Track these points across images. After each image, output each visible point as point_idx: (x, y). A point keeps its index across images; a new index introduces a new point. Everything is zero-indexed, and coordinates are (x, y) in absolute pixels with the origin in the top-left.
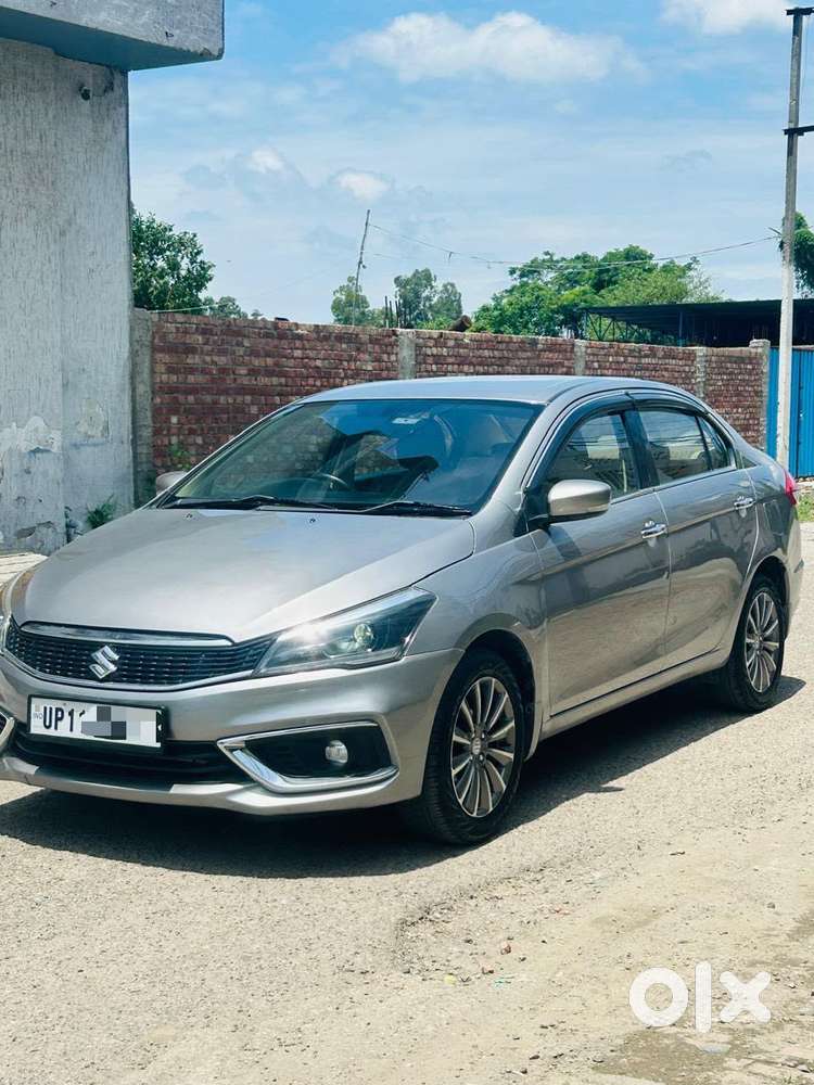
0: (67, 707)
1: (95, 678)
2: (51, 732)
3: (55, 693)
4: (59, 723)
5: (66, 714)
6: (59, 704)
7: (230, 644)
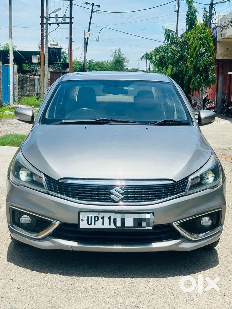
0: (101, 215)
1: (114, 201)
2: (92, 226)
3: (94, 210)
4: (96, 222)
5: (100, 218)
6: (96, 214)
7: (173, 182)
